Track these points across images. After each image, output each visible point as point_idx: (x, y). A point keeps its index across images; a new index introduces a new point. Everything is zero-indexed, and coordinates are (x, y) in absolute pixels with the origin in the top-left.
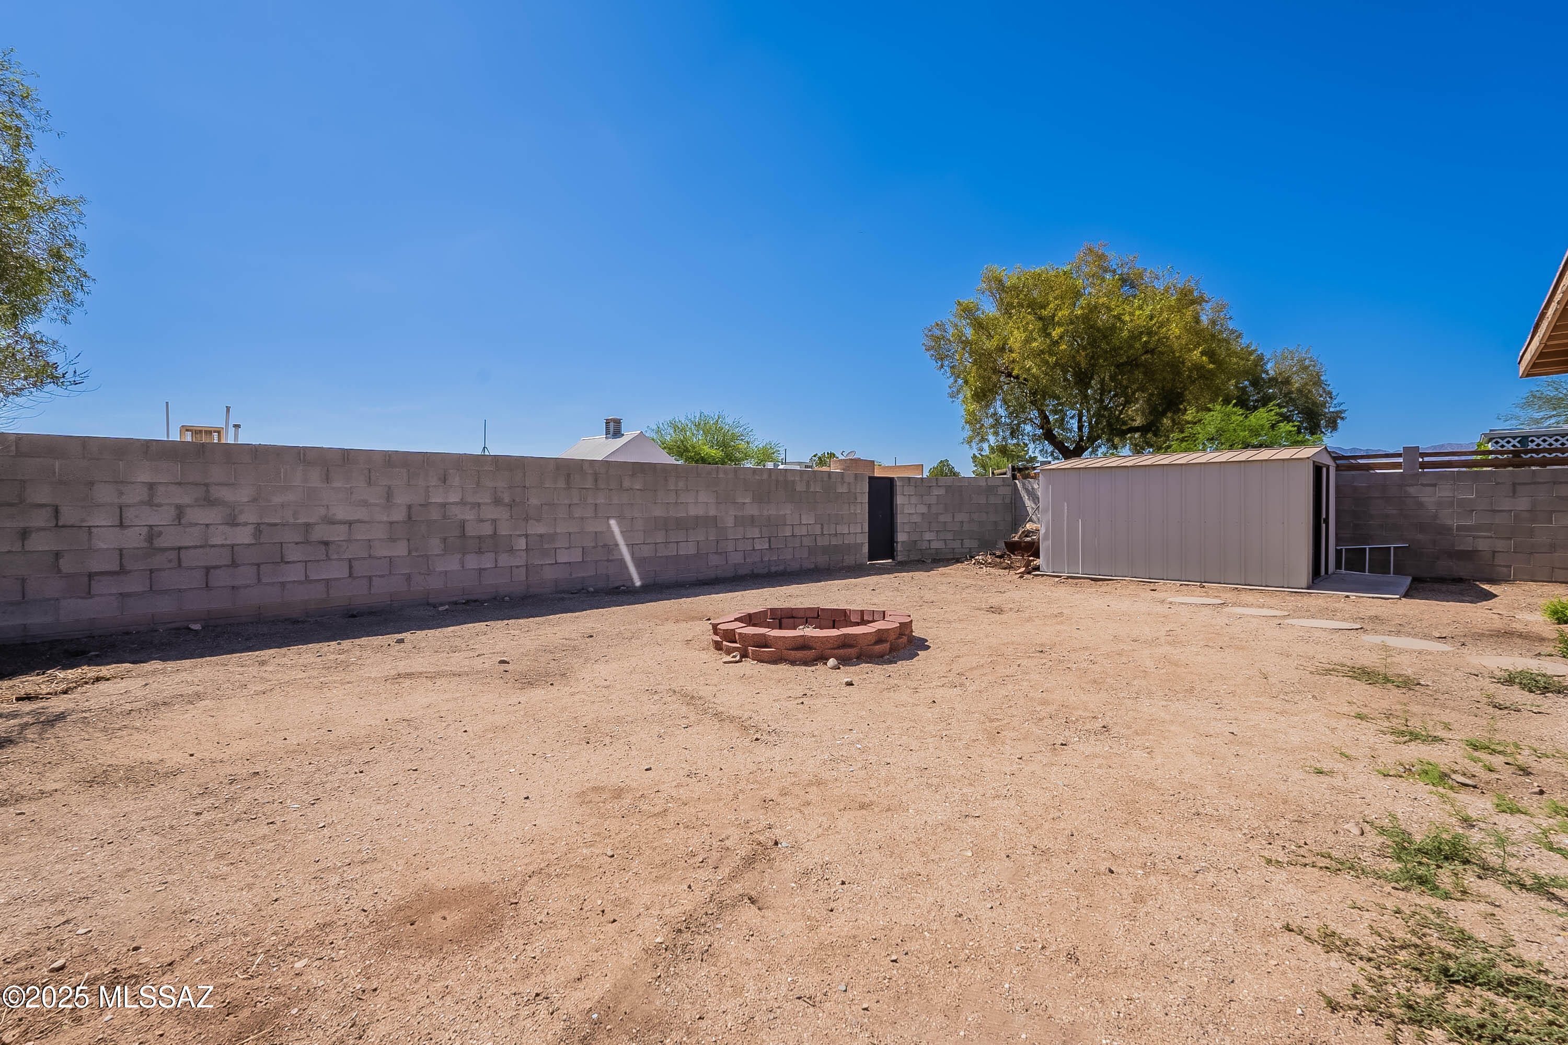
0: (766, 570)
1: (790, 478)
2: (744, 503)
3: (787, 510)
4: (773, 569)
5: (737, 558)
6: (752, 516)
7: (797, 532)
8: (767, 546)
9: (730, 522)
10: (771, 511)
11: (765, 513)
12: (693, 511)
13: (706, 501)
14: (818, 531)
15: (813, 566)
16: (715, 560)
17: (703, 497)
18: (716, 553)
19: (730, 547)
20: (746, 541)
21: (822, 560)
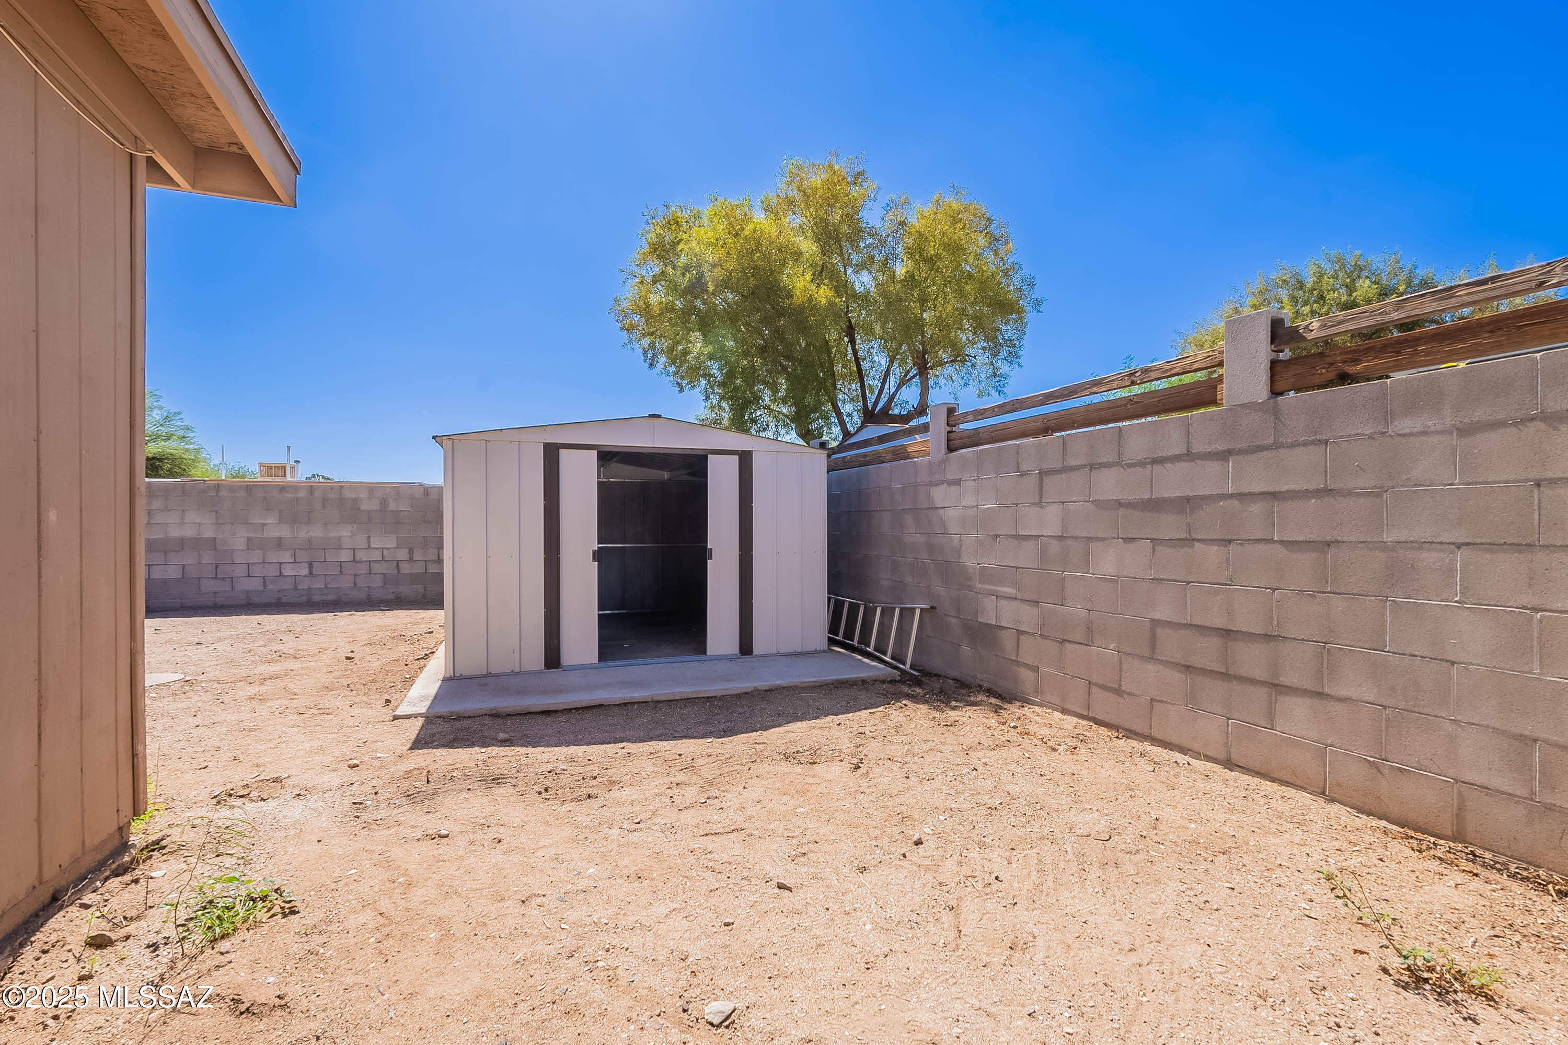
0: (305, 599)
1: (348, 494)
2: (264, 525)
3: (345, 532)
4: (316, 598)
5: (254, 584)
6: (279, 539)
7: (360, 555)
8: (305, 572)
9: (239, 543)
10: (316, 532)
11: (303, 534)
12: (175, 533)
13: (198, 521)
14: (403, 555)
15: (392, 596)
16: (209, 586)
17: (192, 517)
18: (216, 578)
19: (240, 571)
20: (267, 566)
21: (406, 590)
